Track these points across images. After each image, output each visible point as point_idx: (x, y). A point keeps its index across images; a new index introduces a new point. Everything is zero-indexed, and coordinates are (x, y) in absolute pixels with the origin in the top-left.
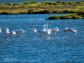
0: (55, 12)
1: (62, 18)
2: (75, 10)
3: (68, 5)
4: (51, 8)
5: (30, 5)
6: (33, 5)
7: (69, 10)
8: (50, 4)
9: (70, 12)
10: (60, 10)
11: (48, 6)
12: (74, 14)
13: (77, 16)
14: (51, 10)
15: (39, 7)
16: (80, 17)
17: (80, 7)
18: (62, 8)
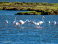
0: (21, 10)
1: (26, 14)
2: (35, 9)
3: (31, 5)
4: (19, 6)
5: (4, 4)
6: (6, 4)
7: (31, 8)
8: (18, 4)
9: (32, 10)
12: (34, 12)
13: (37, 13)
14: (19, 8)
15: (10, 5)
17: (39, 7)
18: (26, 7)
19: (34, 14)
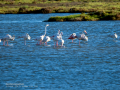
1: (67, 20)
2: (86, 8)
7: (78, 8)
9: (78, 12)
10: (64, 8)
11: (47, 2)
12: (84, 15)
13: (89, 17)
15: (34, 3)
16: (93, 18)
17: (93, 4)
18: (67, 5)
19: (84, 20)
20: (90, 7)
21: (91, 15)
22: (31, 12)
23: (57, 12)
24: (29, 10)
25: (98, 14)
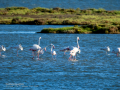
1: (60, 32)
4: (45, 16)
7: (71, 20)
8: (43, 11)
9: (71, 24)
10: (57, 20)
11: (40, 13)
12: (77, 27)
13: (82, 30)
14: (45, 20)
15: (27, 14)
16: (86, 31)
17: (86, 17)
18: (60, 17)
19: (77, 32)
20: (83, 20)
21: (84, 28)
22: (24, 23)
23: (50, 24)
24: (22, 21)
25: (91, 27)
